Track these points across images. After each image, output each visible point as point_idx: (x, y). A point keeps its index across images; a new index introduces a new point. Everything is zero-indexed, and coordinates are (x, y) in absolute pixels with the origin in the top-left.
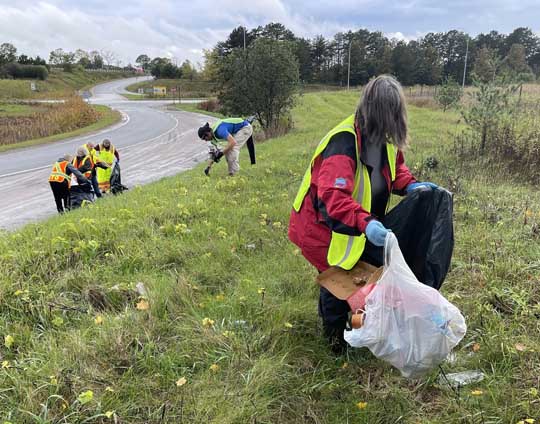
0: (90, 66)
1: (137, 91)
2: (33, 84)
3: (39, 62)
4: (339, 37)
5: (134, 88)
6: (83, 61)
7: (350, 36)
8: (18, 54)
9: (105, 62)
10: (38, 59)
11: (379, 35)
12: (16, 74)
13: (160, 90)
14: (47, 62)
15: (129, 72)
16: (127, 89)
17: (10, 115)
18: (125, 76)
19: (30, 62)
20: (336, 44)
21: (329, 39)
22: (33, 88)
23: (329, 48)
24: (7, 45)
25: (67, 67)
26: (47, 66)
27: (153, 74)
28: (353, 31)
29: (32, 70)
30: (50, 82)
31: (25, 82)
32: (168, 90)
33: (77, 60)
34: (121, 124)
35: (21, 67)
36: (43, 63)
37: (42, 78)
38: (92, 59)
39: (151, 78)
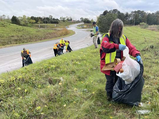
0: (69, 20)
1: (80, 26)
2: (55, 25)
3: (57, 20)
4: (132, 12)
5: (79, 26)
6: (68, 19)
7: (135, 12)
8: (53, 18)
9: (73, 19)
10: (57, 19)
11: (143, 11)
12: (52, 23)
13: (85, 26)
14: (59, 20)
15: (78, 22)
16: (77, 26)
17: (49, 32)
18: (77, 23)
19: (55, 20)
20: (131, 14)
21: (129, 13)
22: (55, 26)
23: (129, 15)
24: (50, 16)
25: (64, 21)
26: (59, 21)
27: (84, 22)
28: (136, 11)
29: (55, 22)
30: (59, 24)
31: (54, 24)
32: (87, 26)
33: (66, 19)
34: (75, 35)
35: (53, 21)
36: (58, 20)
37: (58, 24)
38: (70, 19)
39: (83, 23)
